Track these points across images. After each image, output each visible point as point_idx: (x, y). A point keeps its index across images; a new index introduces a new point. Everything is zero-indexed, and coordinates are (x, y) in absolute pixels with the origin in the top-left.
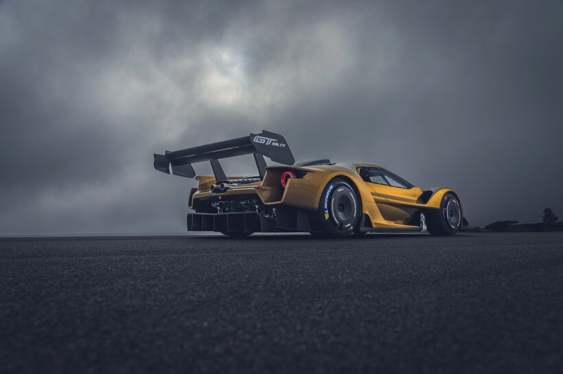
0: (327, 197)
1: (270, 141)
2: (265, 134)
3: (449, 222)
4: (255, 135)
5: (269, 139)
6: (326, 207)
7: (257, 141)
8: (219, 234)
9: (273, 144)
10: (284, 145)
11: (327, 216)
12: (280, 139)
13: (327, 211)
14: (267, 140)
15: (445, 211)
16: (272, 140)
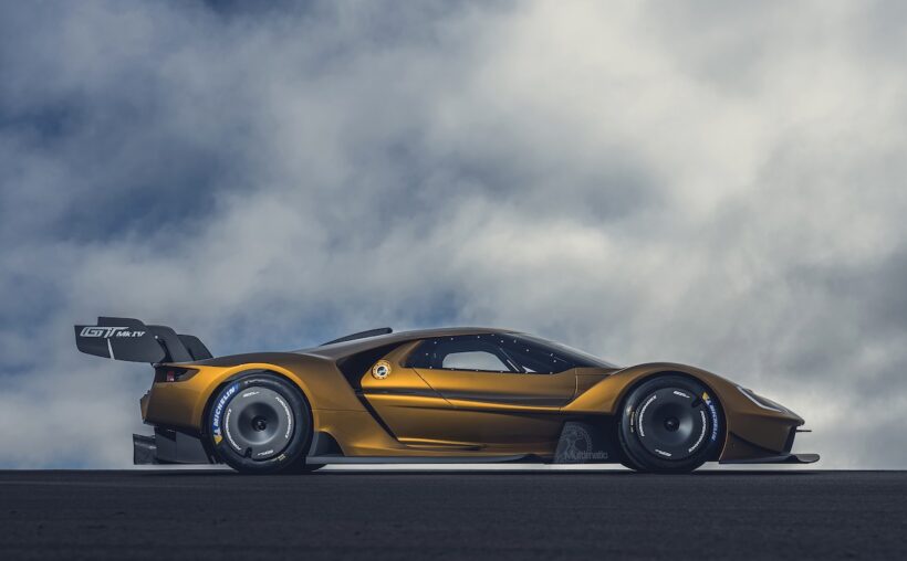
0: (219, 407)
1: (111, 331)
2: (103, 321)
4: (83, 327)
5: (110, 329)
6: (216, 423)
7: (87, 335)
9: (120, 334)
10: (140, 334)
12: (134, 324)
13: (218, 431)
14: (105, 331)
15: (636, 418)
16: (116, 329)
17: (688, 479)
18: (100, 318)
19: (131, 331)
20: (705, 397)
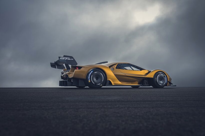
0: (90, 75)
2: (65, 56)
3: (158, 83)
4: (61, 57)
5: (66, 58)
6: (89, 78)
7: (61, 59)
8: (75, 87)
9: (68, 59)
10: (72, 59)
11: (89, 81)
12: (71, 57)
13: (89, 80)
14: (65, 58)
15: (156, 79)
16: (67, 58)
17: (162, 89)
18: (64, 56)
19: (70, 58)
20: (165, 75)
